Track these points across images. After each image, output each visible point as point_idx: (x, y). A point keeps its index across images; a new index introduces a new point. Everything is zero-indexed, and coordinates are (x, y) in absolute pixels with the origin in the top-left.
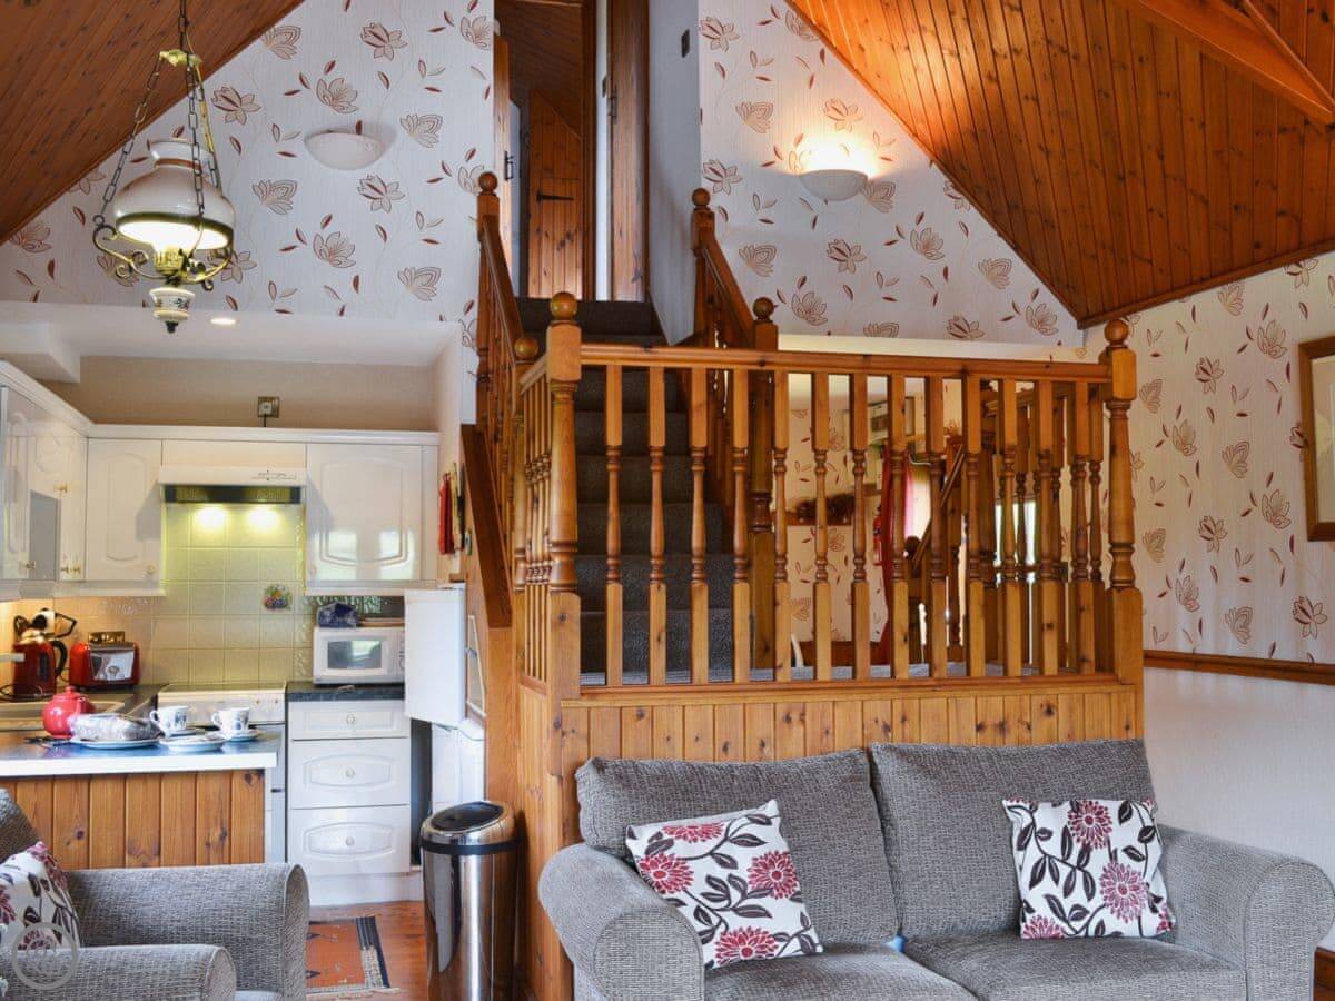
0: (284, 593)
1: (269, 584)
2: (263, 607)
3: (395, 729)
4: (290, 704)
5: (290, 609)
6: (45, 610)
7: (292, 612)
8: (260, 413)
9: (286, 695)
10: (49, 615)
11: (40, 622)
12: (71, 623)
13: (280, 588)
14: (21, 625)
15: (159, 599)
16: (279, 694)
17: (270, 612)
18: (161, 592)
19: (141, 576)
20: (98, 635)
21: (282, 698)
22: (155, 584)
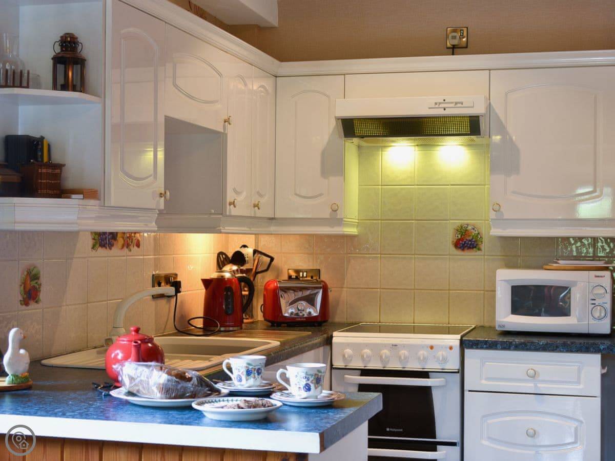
0: (474, 233)
1: (459, 223)
2: (453, 249)
3: (581, 386)
4: (467, 351)
5: (479, 249)
6: (245, 246)
7: (482, 253)
8: (449, 45)
9: (462, 342)
10: (248, 252)
11: (238, 258)
12: (269, 259)
13: (470, 228)
14: (222, 260)
15: (351, 237)
16: (454, 340)
17: (459, 252)
18: (353, 231)
19: (326, 214)
20: (297, 272)
21: (457, 343)
22: (340, 222)
